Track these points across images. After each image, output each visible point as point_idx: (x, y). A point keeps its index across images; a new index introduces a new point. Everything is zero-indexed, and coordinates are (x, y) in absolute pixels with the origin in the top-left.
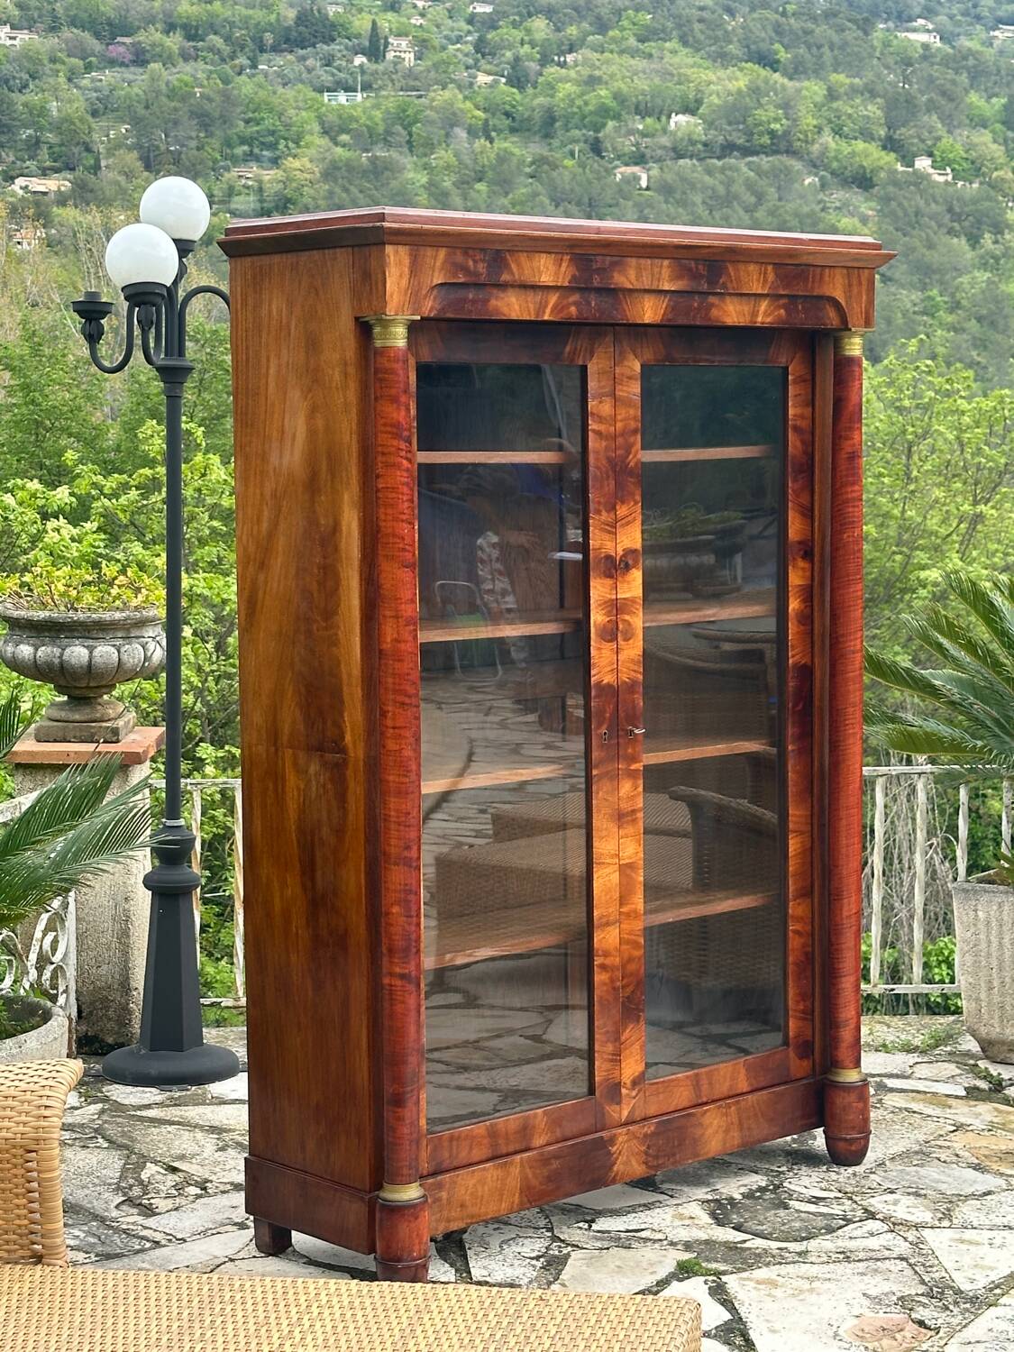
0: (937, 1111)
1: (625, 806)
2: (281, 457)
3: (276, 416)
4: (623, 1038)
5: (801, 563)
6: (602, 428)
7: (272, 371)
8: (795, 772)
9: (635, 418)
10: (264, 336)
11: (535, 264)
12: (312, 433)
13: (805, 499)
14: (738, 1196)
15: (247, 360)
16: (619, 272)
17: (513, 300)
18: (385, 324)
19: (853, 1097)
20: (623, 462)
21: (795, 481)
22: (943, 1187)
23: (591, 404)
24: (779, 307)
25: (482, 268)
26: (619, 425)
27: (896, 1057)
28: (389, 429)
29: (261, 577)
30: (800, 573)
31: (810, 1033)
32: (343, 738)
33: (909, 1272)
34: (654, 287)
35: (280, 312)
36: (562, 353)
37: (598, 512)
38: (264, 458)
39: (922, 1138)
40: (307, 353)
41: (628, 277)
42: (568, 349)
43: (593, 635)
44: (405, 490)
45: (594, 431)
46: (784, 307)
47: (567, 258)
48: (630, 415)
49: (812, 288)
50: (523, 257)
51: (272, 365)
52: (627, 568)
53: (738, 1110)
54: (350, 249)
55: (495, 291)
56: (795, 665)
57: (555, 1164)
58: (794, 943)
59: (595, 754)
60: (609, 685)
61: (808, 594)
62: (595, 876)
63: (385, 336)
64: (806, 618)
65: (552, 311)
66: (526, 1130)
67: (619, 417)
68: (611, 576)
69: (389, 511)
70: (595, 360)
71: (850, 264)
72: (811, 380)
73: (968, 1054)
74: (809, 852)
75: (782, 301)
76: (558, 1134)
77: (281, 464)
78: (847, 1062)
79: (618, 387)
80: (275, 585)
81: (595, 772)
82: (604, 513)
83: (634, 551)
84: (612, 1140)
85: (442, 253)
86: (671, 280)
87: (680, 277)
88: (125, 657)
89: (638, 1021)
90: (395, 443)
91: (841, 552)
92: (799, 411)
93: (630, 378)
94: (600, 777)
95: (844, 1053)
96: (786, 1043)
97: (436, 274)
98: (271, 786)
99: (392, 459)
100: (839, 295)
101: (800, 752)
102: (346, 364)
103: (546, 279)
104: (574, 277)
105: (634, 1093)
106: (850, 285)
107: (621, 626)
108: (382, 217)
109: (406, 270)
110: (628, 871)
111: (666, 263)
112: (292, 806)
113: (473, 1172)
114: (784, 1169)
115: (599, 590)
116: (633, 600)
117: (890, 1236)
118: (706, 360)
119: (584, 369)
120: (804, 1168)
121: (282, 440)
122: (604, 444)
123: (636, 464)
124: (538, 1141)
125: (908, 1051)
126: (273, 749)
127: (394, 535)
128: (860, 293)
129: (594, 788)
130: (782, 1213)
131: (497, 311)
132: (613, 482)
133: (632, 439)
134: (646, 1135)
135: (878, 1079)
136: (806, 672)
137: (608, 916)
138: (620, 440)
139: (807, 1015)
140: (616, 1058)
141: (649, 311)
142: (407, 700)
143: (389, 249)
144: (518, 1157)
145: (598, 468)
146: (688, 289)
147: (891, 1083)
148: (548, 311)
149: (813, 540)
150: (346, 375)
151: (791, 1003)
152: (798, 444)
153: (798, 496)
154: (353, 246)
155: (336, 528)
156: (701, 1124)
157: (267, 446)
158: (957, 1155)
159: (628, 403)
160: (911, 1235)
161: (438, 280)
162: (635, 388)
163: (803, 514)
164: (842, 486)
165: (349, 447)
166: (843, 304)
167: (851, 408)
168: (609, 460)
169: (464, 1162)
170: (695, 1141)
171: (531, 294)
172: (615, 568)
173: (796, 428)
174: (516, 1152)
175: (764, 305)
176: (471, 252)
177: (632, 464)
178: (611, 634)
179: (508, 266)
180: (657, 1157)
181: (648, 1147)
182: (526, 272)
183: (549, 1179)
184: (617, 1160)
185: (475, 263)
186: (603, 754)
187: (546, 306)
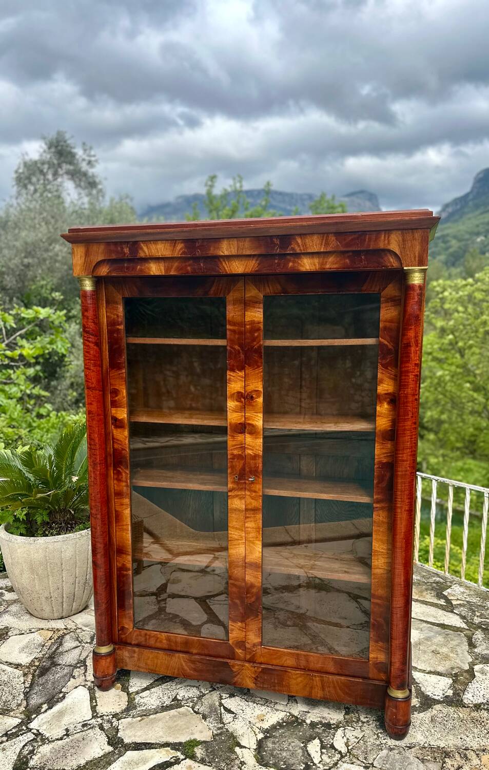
4: (247, 621)
5: (388, 406)
8: (378, 519)
13: (392, 369)
20: (250, 345)
21: (384, 359)
23: (229, 316)
24: (344, 258)
25: (126, 250)
26: (248, 327)
30: (386, 411)
34: (240, 253)
36: (209, 290)
37: (233, 370)
42: (213, 289)
43: (229, 429)
45: (230, 330)
46: (349, 257)
48: (255, 321)
49: (369, 245)
50: (150, 244)
52: (253, 398)
53: (322, 681)
56: (380, 462)
57: (200, 665)
60: (240, 455)
64: (390, 436)
66: (187, 644)
67: (247, 323)
68: (241, 401)
70: (231, 294)
75: (346, 255)
76: (205, 652)
82: (237, 371)
83: (257, 391)
89: (257, 616)
92: (388, 319)
93: (256, 302)
97: (100, 256)
100: (394, 248)
101: (383, 509)
103: (166, 254)
107: (247, 426)
109: (83, 255)
116: (256, 415)
119: (224, 298)
124: (194, 651)
128: (413, 246)
132: (242, 355)
133: (257, 334)
136: (389, 467)
138: (248, 334)
140: (243, 629)
141: (241, 267)
143: (73, 246)
144: (178, 654)
149: (397, 393)
152: (388, 337)
153: (386, 367)
163: (390, 378)
166: (399, 253)
168: (240, 344)
169: (152, 646)
172: (244, 398)
173: (385, 328)
174: (180, 652)
175: (331, 259)
176: (120, 243)
177: (257, 346)
178: (241, 430)
179: (142, 248)
180: (263, 683)
181: (257, 677)
182: (153, 251)
183: (195, 670)
184: (237, 675)
185: (122, 248)
186: (235, 486)
187: (172, 268)
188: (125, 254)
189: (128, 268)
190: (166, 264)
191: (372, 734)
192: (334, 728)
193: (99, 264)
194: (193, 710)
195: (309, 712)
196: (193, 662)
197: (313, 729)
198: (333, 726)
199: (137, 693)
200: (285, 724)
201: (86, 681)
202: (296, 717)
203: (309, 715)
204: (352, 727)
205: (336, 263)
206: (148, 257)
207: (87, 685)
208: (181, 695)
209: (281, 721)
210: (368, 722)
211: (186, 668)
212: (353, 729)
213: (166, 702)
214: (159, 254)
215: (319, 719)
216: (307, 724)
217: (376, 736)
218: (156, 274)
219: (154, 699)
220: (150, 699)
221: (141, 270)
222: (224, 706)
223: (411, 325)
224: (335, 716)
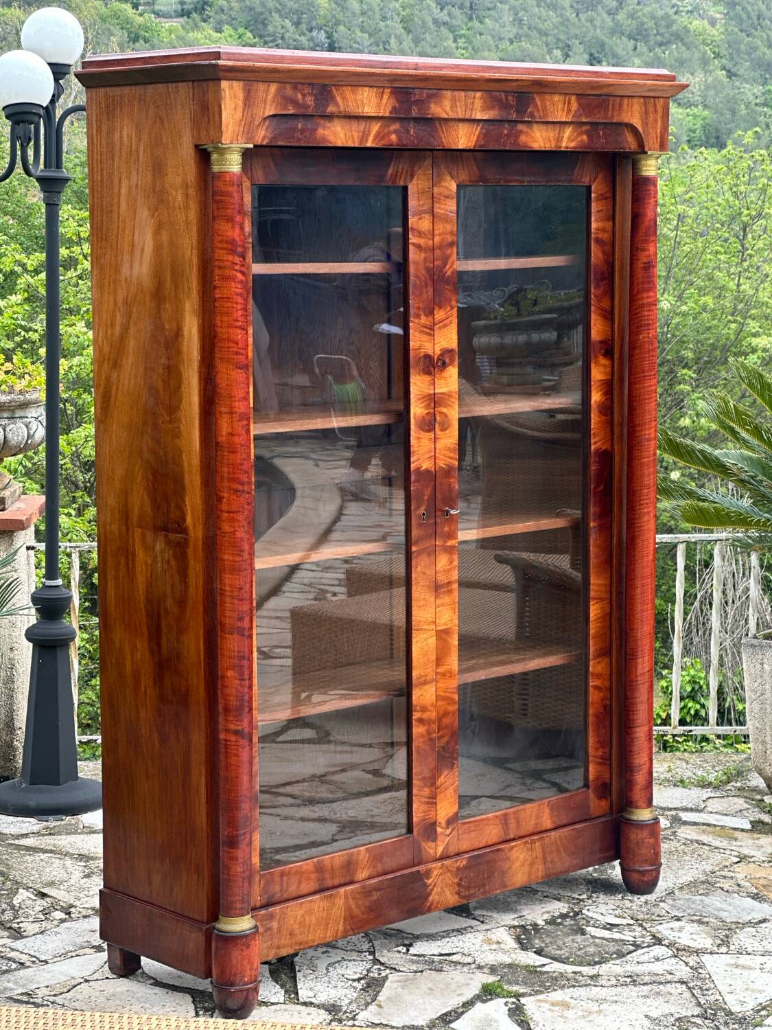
0: (723, 843)
1: (441, 578)
2: (131, 268)
3: (127, 231)
4: (438, 783)
5: (603, 361)
6: (422, 241)
7: (123, 191)
8: (595, 546)
9: (451, 233)
10: (117, 159)
11: (359, 97)
12: (158, 247)
13: (606, 304)
14: (541, 922)
15: (102, 181)
16: (435, 103)
17: (339, 129)
18: (222, 152)
19: (645, 834)
20: (441, 271)
21: (597, 287)
22: (724, 915)
23: (412, 221)
24: (581, 133)
25: (310, 101)
26: (437, 239)
27: (692, 792)
28: (225, 245)
29: (115, 375)
30: (602, 369)
31: (607, 776)
32: (184, 520)
33: (687, 995)
34: (467, 116)
35: (130, 138)
36: (385, 175)
37: (418, 316)
38: (117, 269)
39: (709, 868)
40: (154, 176)
41: (444, 107)
42: (390, 171)
43: (413, 426)
44: (240, 300)
45: (414, 244)
46: (587, 133)
47: (388, 91)
48: (447, 230)
49: (613, 116)
50: (347, 91)
51: (123, 185)
52: (444, 365)
53: (543, 846)
54: (190, 84)
55: (322, 122)
56: (597, 451)
57: (376, 896)
58: (594, 696)
59: (415, 533)
60: (427, 471)
61: (608, 388)
62: (414, 641)
63: (222, 162)
64: (607, 409)
65: (374, 140)
66: (350, 865)
67: (437, 232)
68: (429, 373)
69: (225, 319)
70: (414, 181)
71: (648, 94)
72: (611, 196)
73: (756, 790)
74: (607, 617)
75: (584, 128)
76: (379, 868)
77: (131, 276)
78: (641, 802)
79: (436, 205)
80: (126, 383)
81: (414, 549)
82: (423, 317)
83: (451, 351)
84: (428, 874)
85: (273, 88)
86: (483, 110)
87: (491, 108)
88: (10, 436)
90: (230, 258)
91: (637, 351)
92: (601, 225)
93: (447, 197)
94: (419, 553)
95: (638, 794)
96: (586, 785)
97: (268, 107)
98: (123, 562)
99: (228, 272)
100: (637, 122)
101: (601, 528)
102: (187, 186)
103: (369, 110)
104: (394, 108)
105: (448, 832)
106: (647, 113)
107: (438, 418)
108: (217, 55)
109: (241, 104)
110: (444, 636)
111: (478, 94)
112: (141, 580)
113: (302, 903)
114: (584, 896)
115: (418, 385)
116: (449, 395)
117: (673, 960)
118: (517, 181)
119: (405, 189)
120: (602, 896)
121: (132, 252)
122: (423, 255)
123: (453, 273)
124: (361, 875)
125: (703, 787)
126: (124, 528)
127: (229, 340)
128: (655, 121)
129: (413, 563)
130: (579, 938)
131: (324, 139)
132: (430, 290)
133: (448, 252)
134: (458, 869)
135: (673, 813)
136: (606, 457)
137: (426, 676)
138: (438, 252)
139: (606, 760)
140: (432, 801)
141: (464, 138)
142: (240, 488)
143: (224, 84)
144: (342, 890)
145: (417, 276)
146: (498, 118)
147: (685, 816)
148: (371, 138)
149: (613, 340)
150: (187, 196)
151: (591, 750)
152: (600, 255)
153: (600, 301)
154: (193, 81)
155: (178, 333)
156: (508, 859)
157: (120, 258)
158: (739, 885)
159: (446, 219)
160: (692, 961)
161: (270, 111)
162: (452, 206)
163: (604, 317)
164: (638, 293)
165: (191, 260)
166: (640, 130)
167: (647, 223)
168: (428, 270)
169: (294, 895)
170: (503, 873)
171: (354, 124)
172: (433, 365)
173: (597, 240)
174: (340, 886)
175: (568, 131)
176: (299, 86)
177: (449, 273)
178: (429, 425)
179: (333, 98)
180: (469, 888)
181: (460, 879)
182: (351, 104)
184: (433, 889)
185: (304, 96)
186: (421, 532)
187: (369, 134)
188: (307, 107)
190: (361, 129)
195: (522, 916)
196: (368, 894)
197: (561, 925)
200: (523, 937)
203: (528, 918)
205: (573, 140)
209: (514, 936)
214: (360, 111)
215: (546, 916)
216: (544, 925)
218: (346, 145)
221: (323, 137)
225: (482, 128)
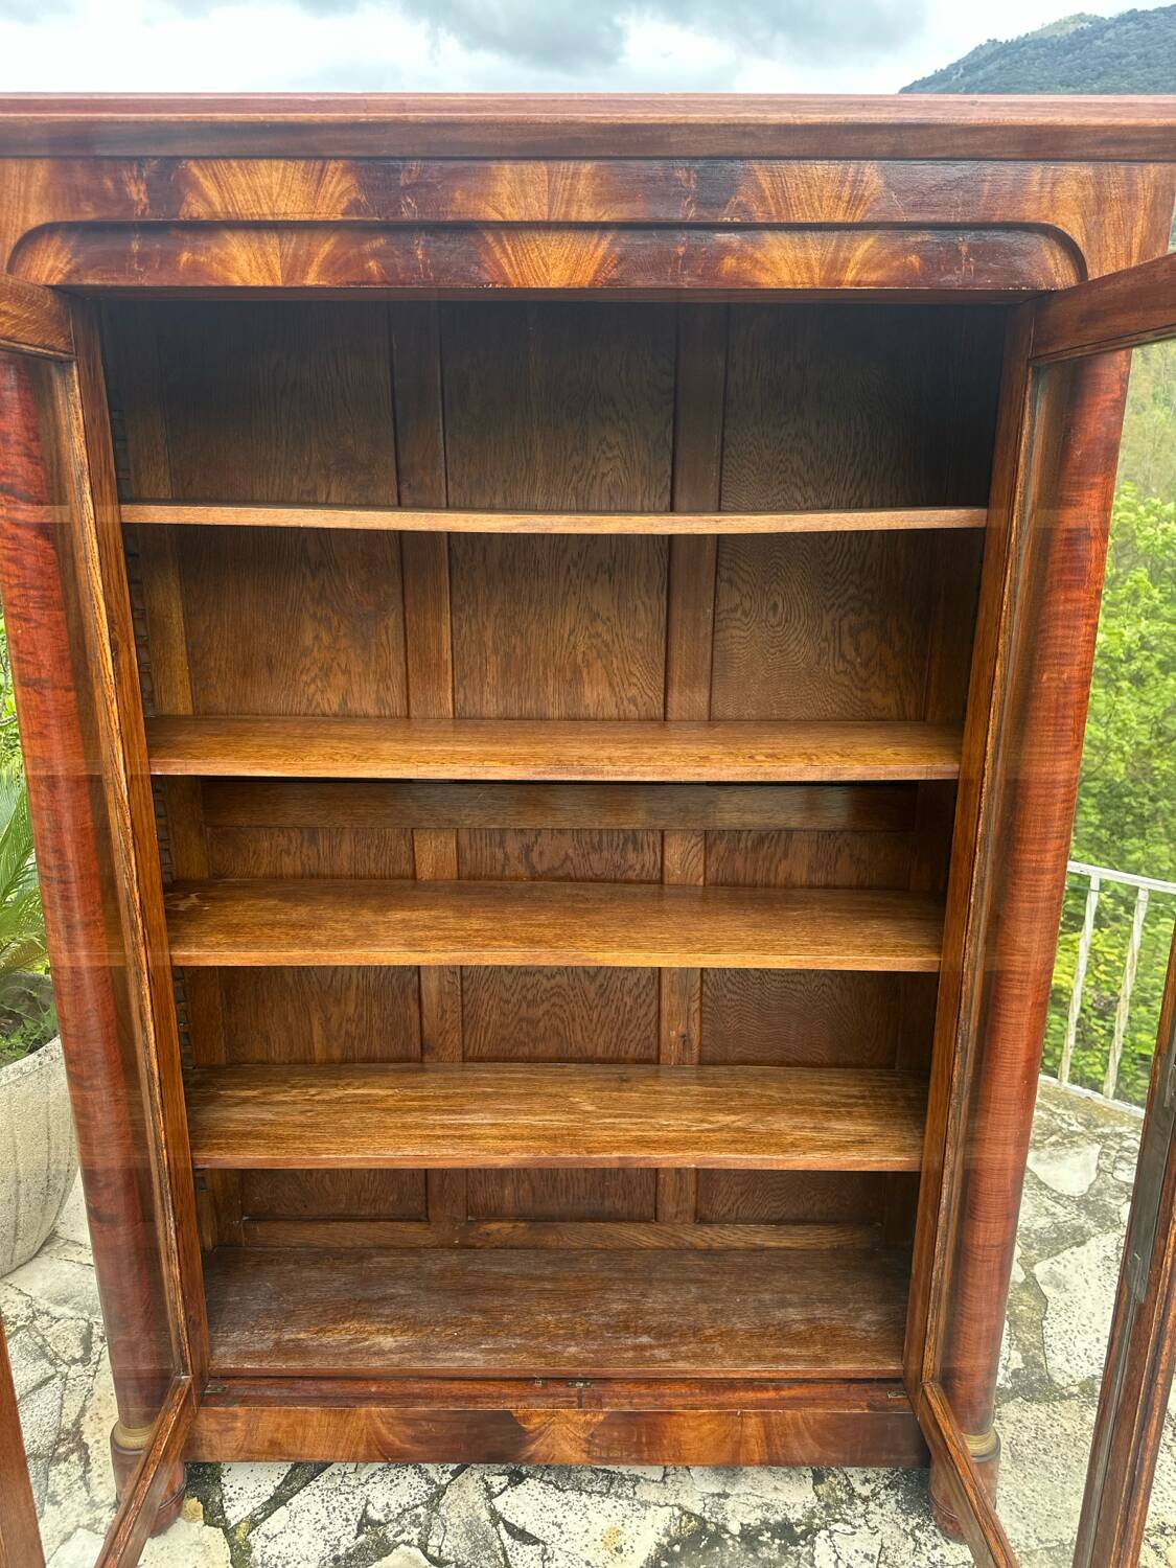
11: (260, 182)
16: (466, 189)
24: (904, 249)
25: (137, 192)
34: (558, 216)
46: (919, 247)
47: (335, 166)
53: (766, 1423)
65: (322, 273)
75: (912, 238)
84: (526, 1417)
85: (40, 169)
86: (601, 201)
97: (34, 207)
100: (1066, 221)
106: (1101, 202)
111: (585, 167)
128: (1128, 217)
131: (198, 272)
134: (588, 1423)
141: (559, 265)
144: (362, 1409)
148: (314, 269)
166: (1078, 234)
175: (864, 246)
176: (106, 164)
179: (195, 186)
180: (609, 1449)
181: (592, 1435)
182: (240, 197)
183: (416, 1440)
184: (537, 1438)
185: (120, 184)
187: (309, 262)
188: (130, 205)
189: (143, 258)
190: (289, 248)
191: (897, 1534)
192: (804, 1535)
193: (31, 239)
194: (425, 1553)
195: (726, 1496)
196: (410, 1422)
197: (754, 1550)
198: (798, 1530)
199: (254, 1523)
200: (677, 1548)
201: (93, 1504)
202: (702, 1521)
203: (730, 1504)
204: (847, 1522)
205: (879, 266)
206: (223, 216)
207: (100, 1521)
208: (379, 1506)
209: (665, 1541)
210: (875, 1494)
211: (391, 1438)
212: (849, 1529)
213: (343, 1540)
214: (263, 211)
215: (759, 1514)
216: (733, 1537)
217: (911, 1544)
218: (254, 283)
219: (307, 1537)
220: (295, 1537)
221: (194, 267)
222: (505, 1522)
223: (1094, 474)
224: (794, 1497)
225: (612, 244)
